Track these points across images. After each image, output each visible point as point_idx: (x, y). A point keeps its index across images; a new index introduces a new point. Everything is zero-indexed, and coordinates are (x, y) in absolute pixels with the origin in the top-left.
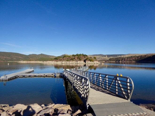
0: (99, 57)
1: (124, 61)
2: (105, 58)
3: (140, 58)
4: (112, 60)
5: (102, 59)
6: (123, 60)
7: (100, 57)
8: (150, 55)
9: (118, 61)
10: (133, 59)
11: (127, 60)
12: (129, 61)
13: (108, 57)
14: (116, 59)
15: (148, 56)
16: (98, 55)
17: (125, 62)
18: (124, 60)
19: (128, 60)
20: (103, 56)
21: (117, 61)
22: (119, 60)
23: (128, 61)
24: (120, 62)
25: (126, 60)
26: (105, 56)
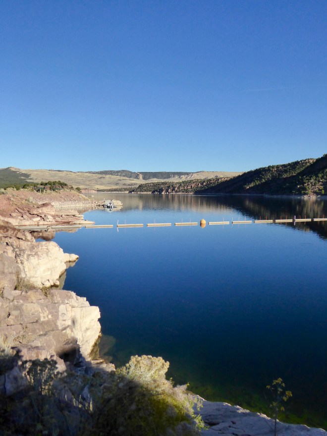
0: (118, 177)
1: (172, 190)
2: (135, 181)
3: (206, 185)
4: (145, 188)
5: (124, 184)
6: (169, 190)
7: (122, 178)
8: (227, 178)
9: (159, 192)
10: (191, 187)
11: (179, 188)
12: (183, 192)
13: (144, 178)
14: (155, 185)
15: (223, 179)
16: (118, 172)
17: (174, 193)
18: (172, 188)
19: (181, 188)
20: (130, 177)
21: (157, 191)
22: (162, 188)
23: (179, 191)
24: (163, 193)
25: (176, 189)
26: (136, 176)
